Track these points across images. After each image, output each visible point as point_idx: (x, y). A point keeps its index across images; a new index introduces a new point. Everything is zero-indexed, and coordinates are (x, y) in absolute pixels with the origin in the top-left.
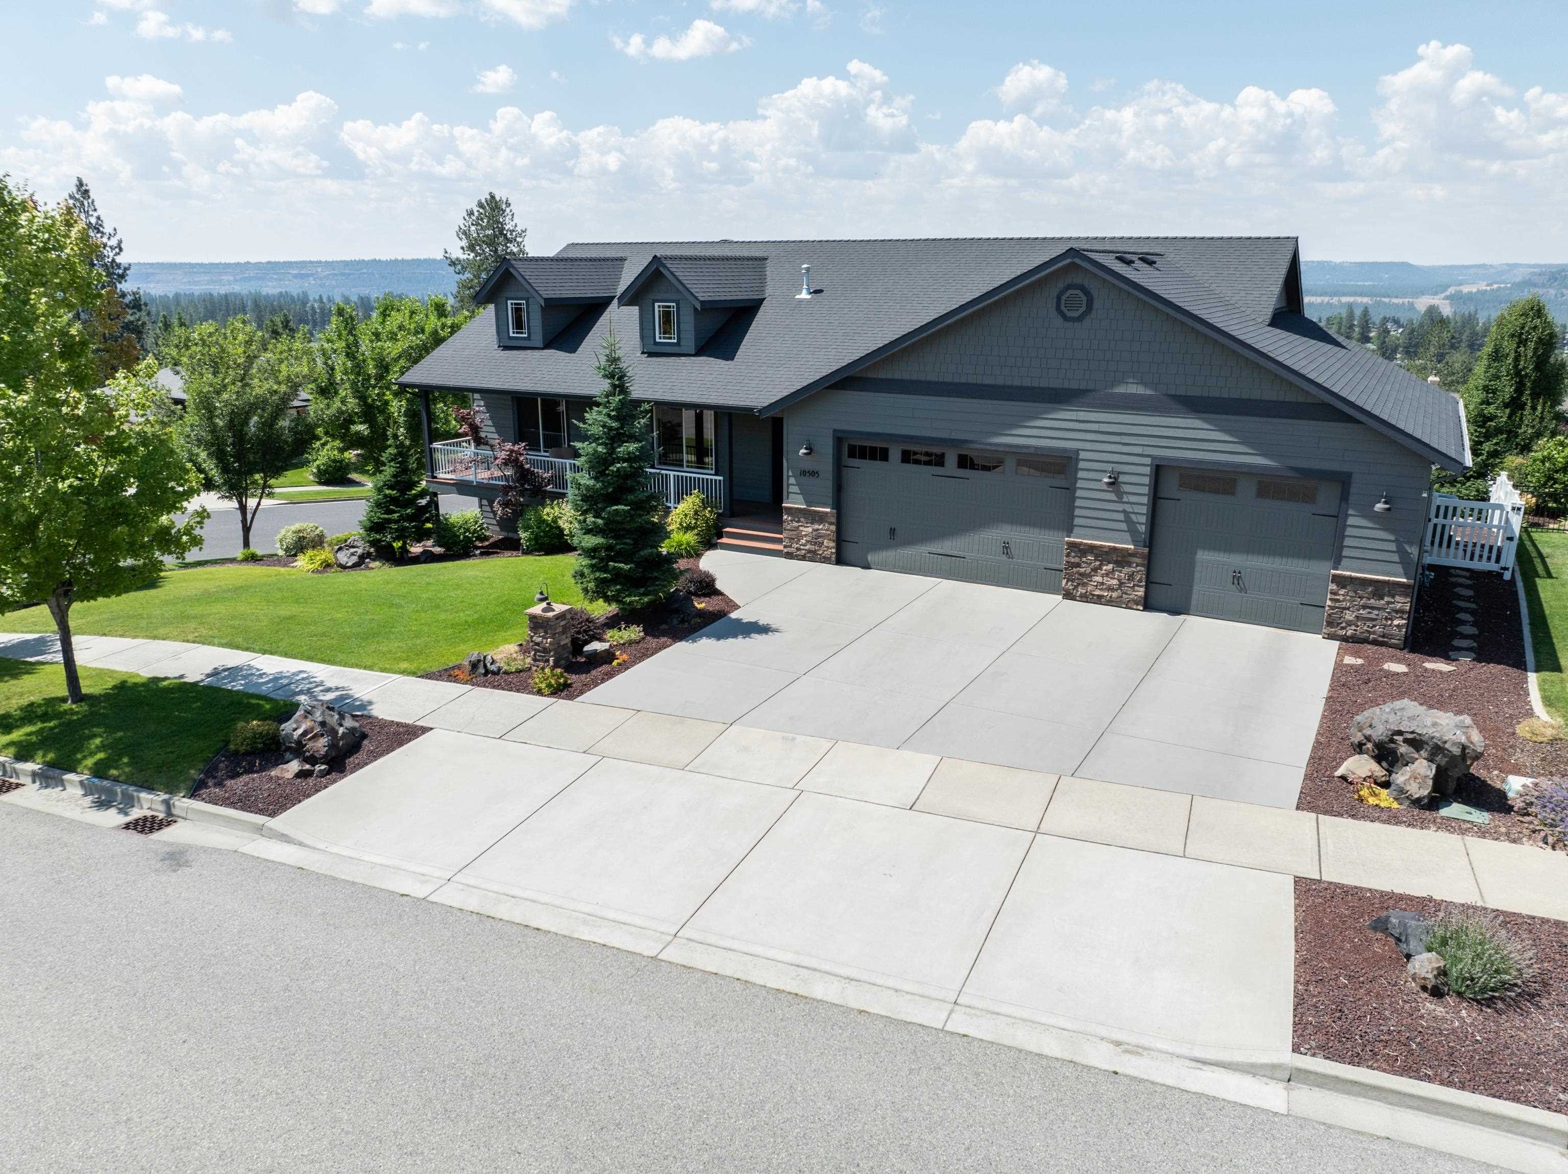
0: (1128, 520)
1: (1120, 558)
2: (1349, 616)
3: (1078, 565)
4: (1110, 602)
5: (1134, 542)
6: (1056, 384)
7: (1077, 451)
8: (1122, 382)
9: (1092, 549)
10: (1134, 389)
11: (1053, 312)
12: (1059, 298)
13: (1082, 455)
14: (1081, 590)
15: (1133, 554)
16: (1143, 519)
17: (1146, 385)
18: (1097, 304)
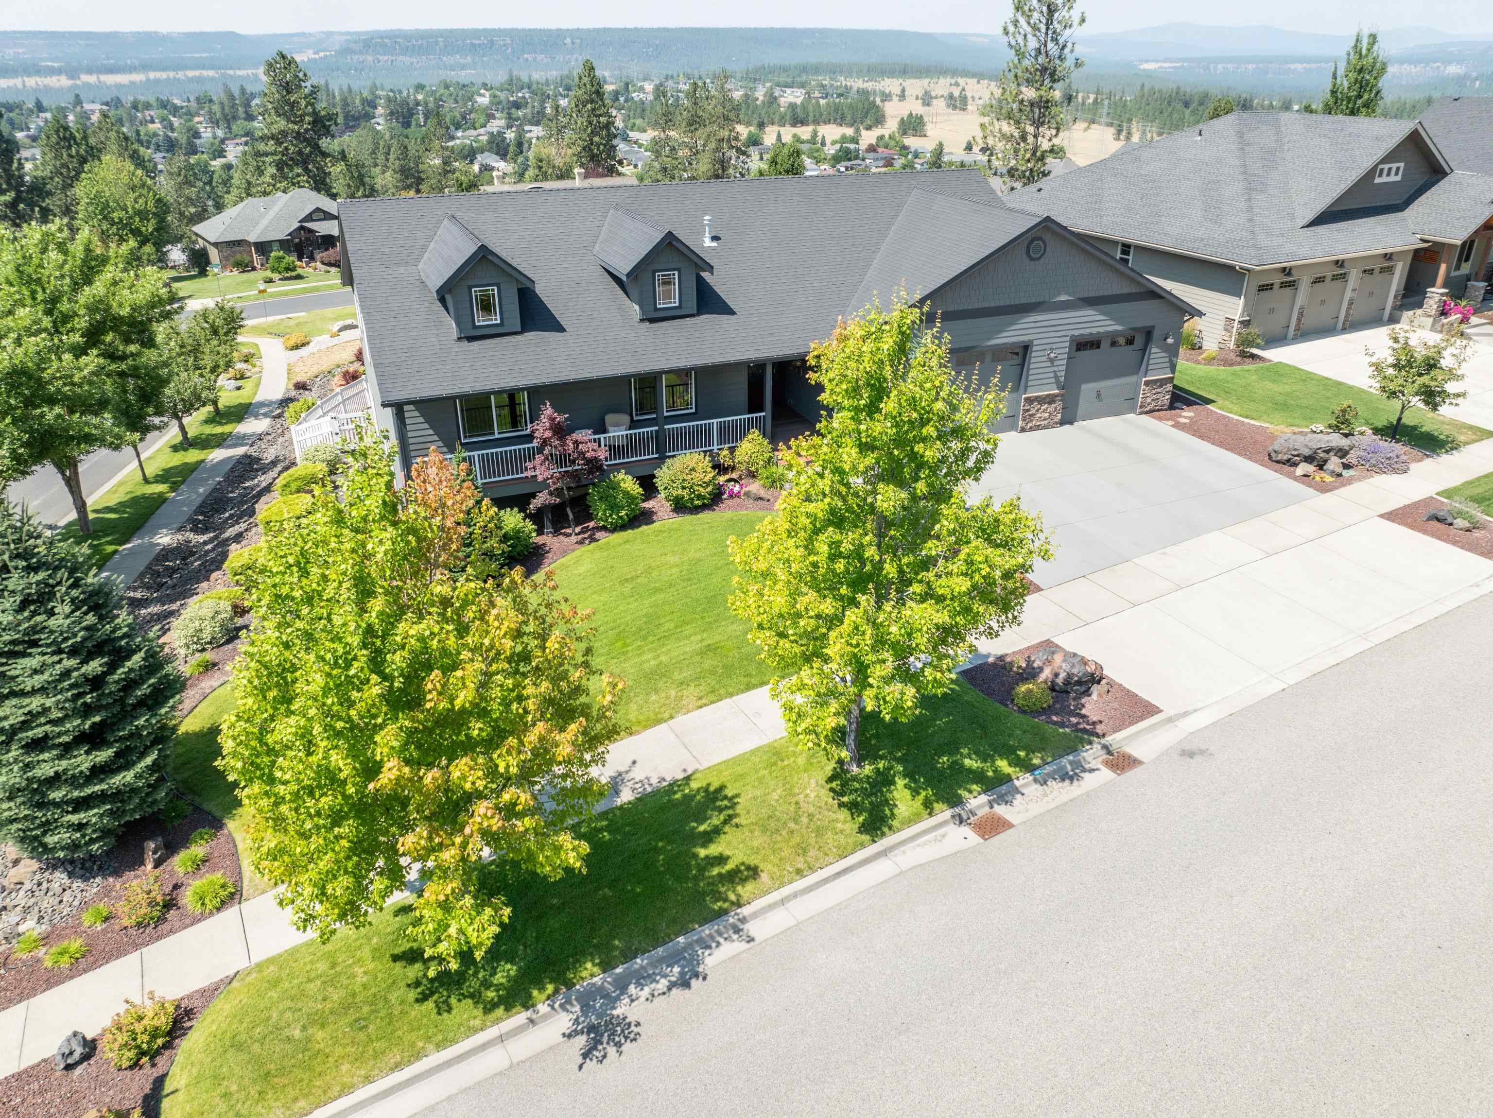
0: (1056, 377)
1: (1050, 400)
2: (1149, 400)
3: (1029, 410)
4: (1045, 427)
5: (1058, 388)
6: (1024, 301)
7: (1032, 342)
8: (1059, 294)
9: (1037, 399)
10: (1064, 297)
11: (1025, 256)
12: (1028, 247)
13: (1035, 342)
14: (1029, 425)
15: (1056, 396)
16: (1063, 373)
17: (1069, 295)
18: (1048, 249)
